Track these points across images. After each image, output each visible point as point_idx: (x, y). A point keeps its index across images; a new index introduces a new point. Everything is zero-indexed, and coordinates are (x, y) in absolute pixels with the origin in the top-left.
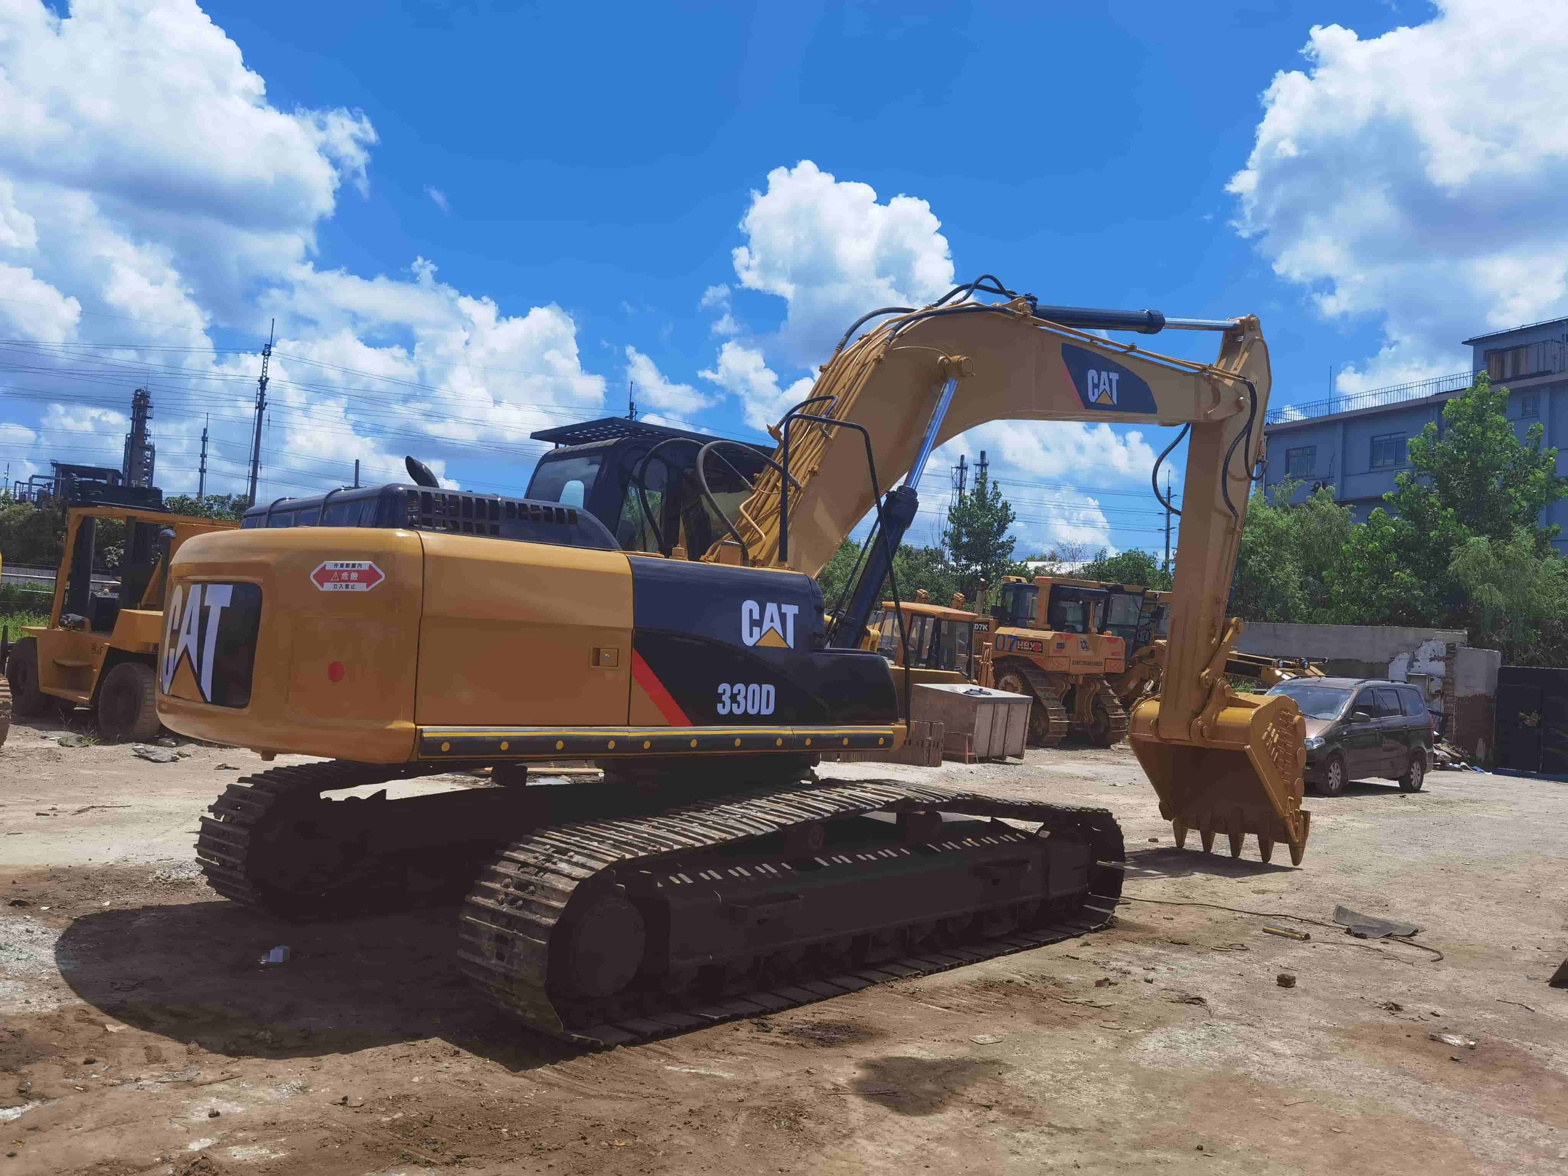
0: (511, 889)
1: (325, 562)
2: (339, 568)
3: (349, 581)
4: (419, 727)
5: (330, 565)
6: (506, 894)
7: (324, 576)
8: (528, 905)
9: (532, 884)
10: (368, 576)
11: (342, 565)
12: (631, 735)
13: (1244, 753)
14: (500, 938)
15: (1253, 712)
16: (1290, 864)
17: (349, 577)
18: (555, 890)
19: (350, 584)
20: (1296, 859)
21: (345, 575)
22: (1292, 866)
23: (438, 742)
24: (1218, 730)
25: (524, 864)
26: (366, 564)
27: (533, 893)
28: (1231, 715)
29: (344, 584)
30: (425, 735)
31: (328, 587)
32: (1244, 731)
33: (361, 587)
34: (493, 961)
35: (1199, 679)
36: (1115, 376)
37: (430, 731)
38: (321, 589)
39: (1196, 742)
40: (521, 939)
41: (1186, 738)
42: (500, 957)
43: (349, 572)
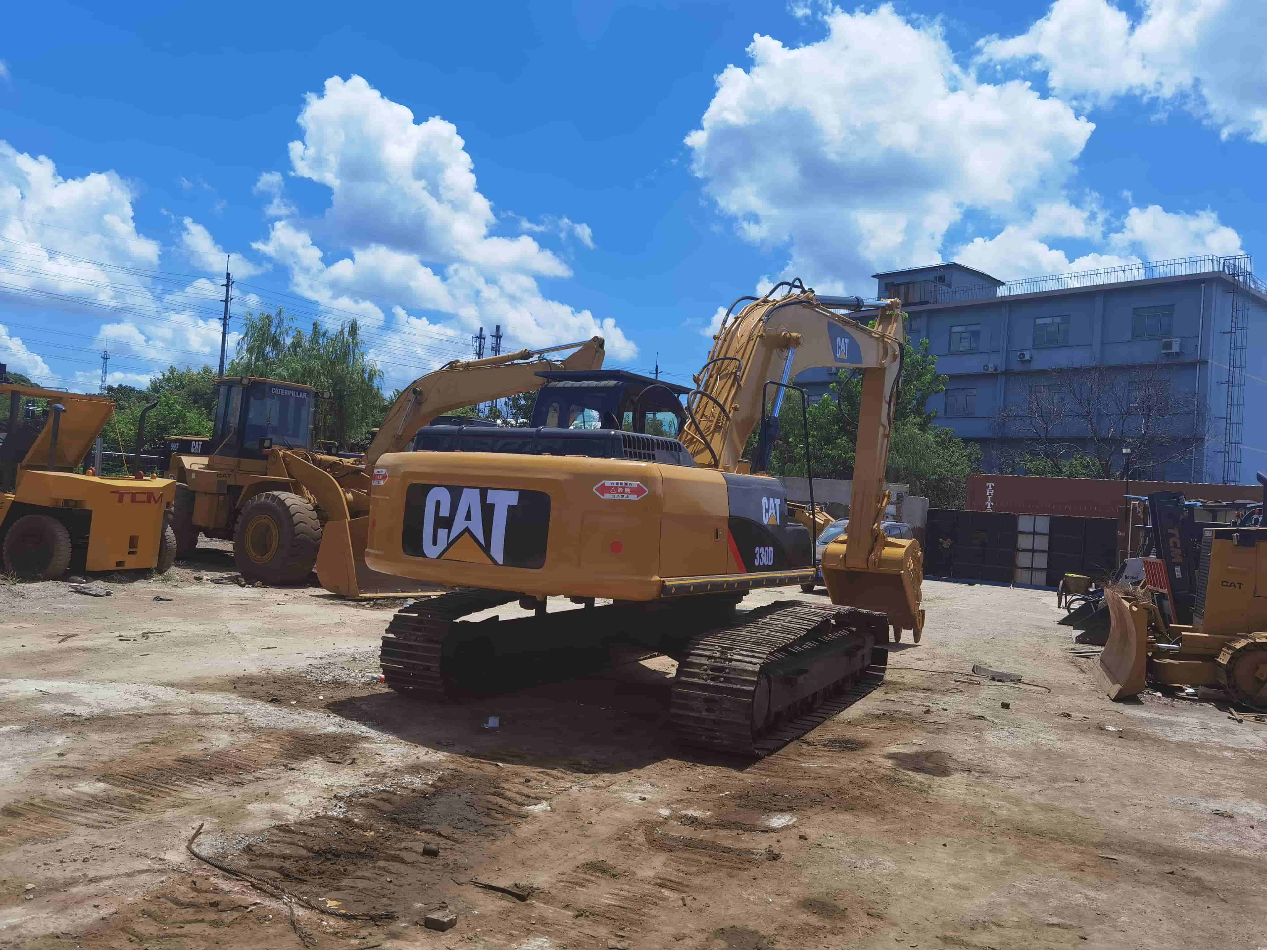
0: (710, 672)
1: (603, 482)
2: (615, 485)
3: (624, 493)
4: (662, 579)
5: (608, 483)
6: (708, 675)
7: (604, 489)
8: (727, 680)
9: (726, 668)
10: (636, 491)
11: (617, 484)
12: (731, 579)
13: (900, 575)
14: (707, 700)
15: (905, 549)
16: (912, 642)
17: (624, 491)
18: (745, 671)
19: (625, 495)
20: (917, 637)
21: (620, 490)
22: (914, 643)
23: (671, 587)
24: (884, 562)
25: (710, 657)
26: (635, 484)
27: (728, 673)
28: (888, 552)
29: (620, 495)
30: (667, 583)
31: (608, 496)
32: (900, 563)
33: (633, 497)
34: (704, 713)
35: (872, 530)
36: (847, 341)
37: (671, 582)
38: (602, 497)
39: (871, 569)
40: (729, 700)
41: (865, 566)
42: (708, 710)
43: (624, 488)
